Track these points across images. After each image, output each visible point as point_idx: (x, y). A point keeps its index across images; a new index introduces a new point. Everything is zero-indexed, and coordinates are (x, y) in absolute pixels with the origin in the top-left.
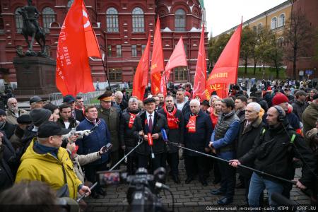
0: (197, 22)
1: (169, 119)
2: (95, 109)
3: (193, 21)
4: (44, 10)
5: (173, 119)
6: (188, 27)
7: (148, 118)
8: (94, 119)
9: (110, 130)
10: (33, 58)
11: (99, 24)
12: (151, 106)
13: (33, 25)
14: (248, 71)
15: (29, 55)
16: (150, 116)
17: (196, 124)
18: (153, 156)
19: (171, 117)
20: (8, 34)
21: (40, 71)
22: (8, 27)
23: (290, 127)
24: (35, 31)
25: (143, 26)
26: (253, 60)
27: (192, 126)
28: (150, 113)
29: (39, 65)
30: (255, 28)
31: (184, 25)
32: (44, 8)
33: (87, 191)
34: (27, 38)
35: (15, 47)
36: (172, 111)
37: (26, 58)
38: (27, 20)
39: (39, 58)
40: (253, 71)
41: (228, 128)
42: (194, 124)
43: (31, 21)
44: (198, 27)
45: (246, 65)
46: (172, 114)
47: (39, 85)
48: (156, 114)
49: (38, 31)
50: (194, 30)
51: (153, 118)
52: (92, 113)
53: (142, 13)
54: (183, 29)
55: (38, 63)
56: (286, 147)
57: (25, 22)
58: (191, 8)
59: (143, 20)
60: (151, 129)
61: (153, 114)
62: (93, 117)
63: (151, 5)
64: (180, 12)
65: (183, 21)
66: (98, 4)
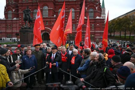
0: (99, 14)
1: (62, 57)
2: (30, 51)
3: (97, 14)
4: (34, 10)
5: (64, 57)
6: (95, 16)
7: (53, 56)
8: (30, 55)
9: (37, 60)
10: (27, 29)
11: (55, 15)
12: (54, 51)
13: (28, 17)
14: (126, 37)
15: (25, 28)
16: (54, 55)
17: (75, 61)
18: (50, 73)
19: (63, 56)
20: (20, 20)
21: (29, 35)
22: (20, 17)
23: (105, 64)
24: (28, 19)
25: (74, 16)
26: (129, 32)
27: (73, 61)
28: (54, 54)
29: (29, 32)
30: (130, 16)
31: (93, 16)
32: (35, 9)
33: (11, 84)
34: (25, 21)
35: (22, 25)
36: (64, 54)
37: (24, 30)
38: (26, 14)
39: (29, 30)
40: (129, 37)
41: (85, 63)
42: (74, 60)
43: (28, 15)
44: (100, 16)
45: (125, 34)
46: (64, 55)
47: (28, 40)
48: (56, 54)
49: (30, 18)
50: (98, 18)
51: (54, 56)
52: (29, 52)
53: (74, 11)
54: (93, 17)
55: (28, 32)
56: (102, 74)
57: (25, 15)
58: (97, 8)
59: (74, 13)
60: (53, 61)
61: (55, 54)
62: (29, 54)
63: (78, 7)
64: (91, 10)
65: (93, 14)
66: (56, 8)
